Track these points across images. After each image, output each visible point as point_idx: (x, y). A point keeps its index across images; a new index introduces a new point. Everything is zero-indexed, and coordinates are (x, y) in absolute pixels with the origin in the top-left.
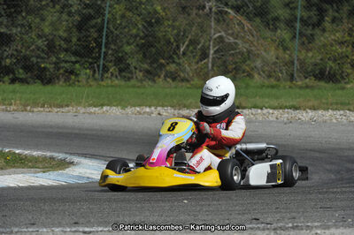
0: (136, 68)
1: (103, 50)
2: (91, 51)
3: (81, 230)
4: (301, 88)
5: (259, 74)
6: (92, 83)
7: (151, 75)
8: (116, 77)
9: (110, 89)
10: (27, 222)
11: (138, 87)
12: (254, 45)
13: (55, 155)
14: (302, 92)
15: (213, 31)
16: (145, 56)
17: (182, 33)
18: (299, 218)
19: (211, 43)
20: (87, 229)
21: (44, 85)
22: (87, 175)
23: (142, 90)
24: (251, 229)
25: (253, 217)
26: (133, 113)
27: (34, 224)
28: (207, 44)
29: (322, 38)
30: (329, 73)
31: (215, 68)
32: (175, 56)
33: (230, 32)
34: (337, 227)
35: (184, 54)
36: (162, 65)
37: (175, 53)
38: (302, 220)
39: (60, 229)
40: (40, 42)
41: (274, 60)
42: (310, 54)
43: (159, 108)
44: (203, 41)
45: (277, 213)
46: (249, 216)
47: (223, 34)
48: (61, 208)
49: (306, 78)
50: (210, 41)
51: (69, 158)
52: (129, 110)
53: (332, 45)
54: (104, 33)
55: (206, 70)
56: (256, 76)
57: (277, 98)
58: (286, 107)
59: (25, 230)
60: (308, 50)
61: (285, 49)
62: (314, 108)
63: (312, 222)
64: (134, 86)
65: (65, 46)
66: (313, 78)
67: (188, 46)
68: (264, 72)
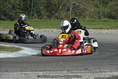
0: (44, 15)
1: (32, 8)
2: (28, 9)
3: (24, 73)
4: (103, 21)
5: (88, 17)
6: (28, 20)
7: (49, 17)
8: (37, 18)
9: (34, 22)
10: (5, 70)
11: (45, 21)
12: (86, 6)
13: (15, 46)
14: (103, 23)
15: (71, 1)
16: (47, 10)
17: (60, 2)
18: (102, 68)
19: (71, 6)
20: (26, 73)
21: (11, 21)
22: (26, 53)
23: (46, 23)
24: (84, 72)
25: (85, 68)
26: (43, 31)
27: (7, 71)
28: (69, 6)
29: (110, 3)
30: (113, 16)
31: (72, 15)
32: (58, 10)
33: (77, 1)
34: (115, 71)
35: (61, 9)
36: (53, 13)
37: (58, 9)
38: (103, 69)
39: (16, 73)
40: (9, 6)
41: (93, 11)
42: (106, 9)
43: (52, 29)
44: (68, 5)
45: (94, 66)
46: (84, 68)
47: (75, 2)
48: (17, 65)
49: (105, 18)
50: (70, 5)
51: (20, 47)
52: (41, 30)
53: (114, 6)
54: (33, 2)
55: (69, 15)
56: (87, 17)
57: (94, 25)
58: (98, 28)
59: (4, 73)
60: (106, 8)
61: (97, 7)
62: (107, 29)
63: (106, 70)
64: (43, 21)
65: (19, 7)
66: (107, 18)
67: (62, 7)
68: (89, 16)
